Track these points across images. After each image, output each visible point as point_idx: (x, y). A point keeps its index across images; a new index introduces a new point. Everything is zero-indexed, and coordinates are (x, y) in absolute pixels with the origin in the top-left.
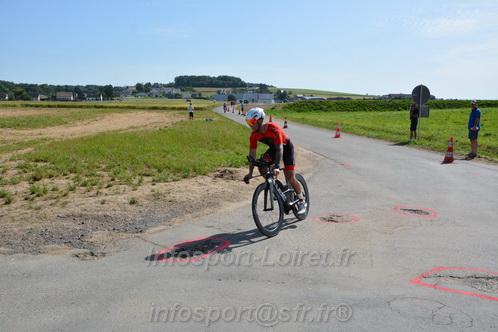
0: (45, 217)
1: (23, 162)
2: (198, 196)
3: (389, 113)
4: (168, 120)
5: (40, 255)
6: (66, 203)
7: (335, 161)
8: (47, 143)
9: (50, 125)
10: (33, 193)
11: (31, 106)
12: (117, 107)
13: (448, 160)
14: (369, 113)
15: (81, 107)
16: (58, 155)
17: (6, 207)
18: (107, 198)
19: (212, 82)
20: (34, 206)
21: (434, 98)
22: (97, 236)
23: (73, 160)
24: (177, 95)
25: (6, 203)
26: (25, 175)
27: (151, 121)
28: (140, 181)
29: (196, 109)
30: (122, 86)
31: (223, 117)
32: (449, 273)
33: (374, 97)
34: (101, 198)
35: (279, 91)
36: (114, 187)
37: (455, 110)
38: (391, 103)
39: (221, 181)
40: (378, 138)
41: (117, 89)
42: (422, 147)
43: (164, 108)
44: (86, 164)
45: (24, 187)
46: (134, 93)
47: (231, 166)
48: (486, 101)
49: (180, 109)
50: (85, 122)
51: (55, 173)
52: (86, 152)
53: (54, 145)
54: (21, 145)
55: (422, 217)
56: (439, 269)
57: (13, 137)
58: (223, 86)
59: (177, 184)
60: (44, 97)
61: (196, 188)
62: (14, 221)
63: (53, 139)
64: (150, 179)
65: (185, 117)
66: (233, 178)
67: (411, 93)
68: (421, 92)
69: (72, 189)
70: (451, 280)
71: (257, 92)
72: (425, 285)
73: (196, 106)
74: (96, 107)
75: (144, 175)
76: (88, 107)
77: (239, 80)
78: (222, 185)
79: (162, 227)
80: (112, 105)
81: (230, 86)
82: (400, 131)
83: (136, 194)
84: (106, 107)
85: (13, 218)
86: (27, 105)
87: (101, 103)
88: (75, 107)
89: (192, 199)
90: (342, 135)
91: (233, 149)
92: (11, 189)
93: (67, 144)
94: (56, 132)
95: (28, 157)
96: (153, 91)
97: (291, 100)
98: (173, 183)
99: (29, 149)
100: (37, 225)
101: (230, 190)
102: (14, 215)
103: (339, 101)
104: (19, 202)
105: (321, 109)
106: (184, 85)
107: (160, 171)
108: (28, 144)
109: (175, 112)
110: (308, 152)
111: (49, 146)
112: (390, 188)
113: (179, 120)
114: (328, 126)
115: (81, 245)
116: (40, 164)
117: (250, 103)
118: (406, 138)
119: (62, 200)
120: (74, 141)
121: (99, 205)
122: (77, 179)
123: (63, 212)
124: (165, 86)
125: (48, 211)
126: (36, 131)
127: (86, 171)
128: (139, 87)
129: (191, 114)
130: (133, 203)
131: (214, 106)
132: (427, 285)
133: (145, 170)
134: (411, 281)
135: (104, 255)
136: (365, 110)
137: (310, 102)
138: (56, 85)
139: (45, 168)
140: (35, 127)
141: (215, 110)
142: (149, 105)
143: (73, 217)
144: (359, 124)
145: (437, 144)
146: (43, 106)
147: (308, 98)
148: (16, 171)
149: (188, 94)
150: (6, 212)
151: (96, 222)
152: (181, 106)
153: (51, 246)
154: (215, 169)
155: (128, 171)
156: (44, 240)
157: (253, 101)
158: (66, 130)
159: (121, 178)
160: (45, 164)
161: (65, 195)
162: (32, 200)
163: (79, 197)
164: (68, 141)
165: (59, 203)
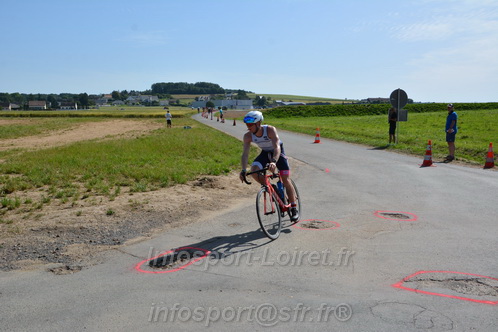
0: (17, 232)
2: (177, 206)
3: (367, 117)
4: (145, 128)
5: (12, 271)
6: (40, 216)
7: (315, 166)
8: (19, 154)
9: (23, 135)
10: (4, 206)
11: (1, 116)
12: (93, 116)
13: (427, 164)
14: (348, 118)
15: (54, 116)
16: (31, 166)
18: (83, 210)
19: (189, 89)
20: (5, 220)
21: (411, 101)
22: (74, 249)
23: (48, 171)
24: (154, 102)
27: (128, 129)
28: (117, 192)
29: (174, 116)
30: (98, 94)
31: (202, 124)
32: (429, 277)
33: (353, 101)
34: (77, 210)
35: (258, 97)
36: (91, 198)
37: (433, 113)
38: (370, 107)
39: (200, 190)
40: (358, 142)
41: (93, 97)
42: (401, 151)
43: (141, 116)
44: (62, 175)
46: (110, 101)
47: (210, 174)
48: (462, 104)
49: (158, 116)
50: (60, 132)
51: (28, 185)
52: (60, 163)
53: (27, 155)
55: (402, 221)
56: (420, 272)
58: (201, 93)
59: (155, 193)
60: (16, 106)
61: (174, 197)
63: (26, 150)
64: (128, 189)
65: (163, 125)
66: (212, 187)
67: (388, 97)
68: (399, 96)
69: (47, 201)
70: (431, 284)
71: (236, 98)
72: (406, 289)
73: (174, 113)
74: (70, 116)
75: (121, 185)
76: (62, 116)
77: (217, 86)
78: (201, 194)
79: (140, 238)
80: (88, 113)
81: (208, 93)
82: (380, 135)
83: (113, 205)
84: (80, 116)
87: (76, 111)
88: (49, 116)
89: (171, 208)
90: (322, 140)
91: (212, 157)
93: (41, 155)
94: (28, 143)
96: (130, 98)
97: (270, 106)
98: (151, 192)
100: (9, 239)
101: (209, 198)
103: (317, 106)
105: (300, 114)
106: (161, 92)
107: (137, 181)
109: (152, 119)
111: (22, 156)
112: (369, 193)
113: (156, 128)
114: (306, 132)
115: (56, 259)
116: (11, 176)
117: (229, 110)
118: (385, 142)
119: (36, 213)
120: (48, 152)
121: (74, 217)
122: (51, 191)
123: (37, 225)
124: (142, 93)
125: (21, 224)
126: (7, 142)
127: (60, 183)
128: (115, 94)
129: (169, 122)
130: (110, 214)
131: (192, 113)
132: (409, 289)
133: (122, 180)
134: (393, 286)
135: (80, 268)
136: (344, 115)
137: (289, 107)
138: (28, 93)
139: (18, 180)
140: (6, 137)
141: (193, 117)
142: (126, 113)
143: (47, 230)
144: (339, 129)
145: (416, 147)
146: (14, 116)
147: (287, 103)
149: (165, 101)
151: (71, 234)
152: (158, 113)
153: (24, 261)
154: (194, 177)
155: (104, 182)
156: (16, 256)
157: (232, 107)
158: (40, 141)
159: (97, 189)
160: (17, 176)
161: (39, 208)
162: (4, 213)
163: (54, 209)
164: (41, 151)
165: (32, 217)
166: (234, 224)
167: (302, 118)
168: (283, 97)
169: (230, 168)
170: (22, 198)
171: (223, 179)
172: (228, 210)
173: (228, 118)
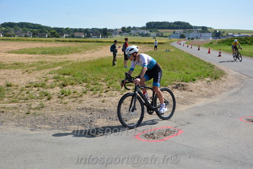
0: (70, 109)
1: (56, 75)
5: (67, 131)
6: (82, 101)
8: (70, 64)
9: (71, 53)
10: (63, 94)
11: (60, 41)
12: (110, 42)
15: (88, 42)
16: (76, 71)
17: (48, 102)
18: (106, 99)
19: (170, 26)
20: (63, 101)
22: (100, 122)
23: (85, 74)
24: (147, 34)
25: (48, 99)
26: (58, 83)
29: (159, 43)
31: (177, 49)
34: (102, 99)
35: (216, 31)
36: (110, 92)
41: (111, 30)
44: (93, 77)
45: (57, 90)
46: (120, 33)
47: (183, 81)
49: (149, 43)
50: (91, 51)
51: (74, 82)
52: (92, 70)
53: (74, 65)
54: (55, 65)
57: (50, 60)
58: (177, 28)
60: (67, 35)
62: (52, 110)
63: (73, 61)
65: (152, 49)
66: (184, 89)
69: (85, 93)
71: (200, 32)
73: (160, 41)
74: (97, 42)
76: (93, 42)
77: (188, 24)
80: (107, 40)
81: (181, 28)
84: (103, 42)
85: (52, 108)
86: (58, 41)
87: (100, 39)
88: (85, 42)
91: (184, 70)
92: (50, 91)
93: (82, 65)
94: (74, 57)
95: (59, 72)
96: (132, 31)
97: (224, 37)
99: (59, 67)
100: (66, 113)
101: (182, 97)
102: (52, 106)
104: (55, 99)
105: (246, 43)
106: (152, 28)
108: (59, 64)
109: (146, 45)
110: (236, 73)
111: (71, 65)
116: (66, 77)
117: (195, 40)
119: (80, 99)
120: (85, 63)
121: (101, 103)
122: (87, 86)
123: (80, 106)
124: (140, 28)
126: (63, 56)
127: (92, 82)
128: (123, 29)
129: (156, 47)
131: (171, 42)
138: (74, 28)
139: (69, 79)
140: (62, 54)
141: (171, 44)
143: (85, 109)
147: (236, 35)
148: (53, 80)
149: (154, 34)
150: (48, 105)
151: (99, 113)
152: (149, 41)
153: (73, 126)
154: (172, 83)
155: (118, 82)
156: (69, 123)
157: (197, 38)
158: (80, 56)
159: (113, 87)
160: (69, 76)
161: (81, 96)
162: (62, 98)
163: (89, 97)
164: (81, 62)
165: (77, 101)
166: (199, 115)
167: (248, 46)
168: (234, 31)
169: (196, 78)
170: (72, 90)
171: (191, 85)
172: (194, 105)
173: (194, 45)
